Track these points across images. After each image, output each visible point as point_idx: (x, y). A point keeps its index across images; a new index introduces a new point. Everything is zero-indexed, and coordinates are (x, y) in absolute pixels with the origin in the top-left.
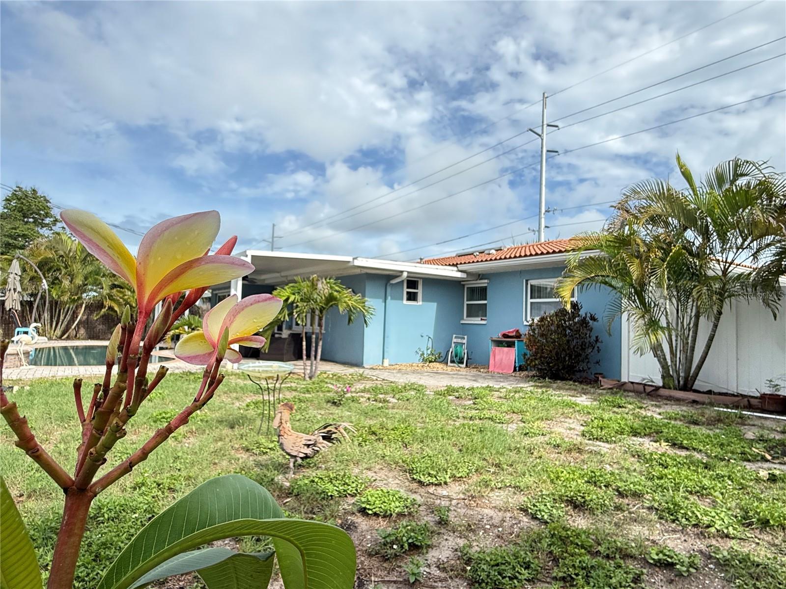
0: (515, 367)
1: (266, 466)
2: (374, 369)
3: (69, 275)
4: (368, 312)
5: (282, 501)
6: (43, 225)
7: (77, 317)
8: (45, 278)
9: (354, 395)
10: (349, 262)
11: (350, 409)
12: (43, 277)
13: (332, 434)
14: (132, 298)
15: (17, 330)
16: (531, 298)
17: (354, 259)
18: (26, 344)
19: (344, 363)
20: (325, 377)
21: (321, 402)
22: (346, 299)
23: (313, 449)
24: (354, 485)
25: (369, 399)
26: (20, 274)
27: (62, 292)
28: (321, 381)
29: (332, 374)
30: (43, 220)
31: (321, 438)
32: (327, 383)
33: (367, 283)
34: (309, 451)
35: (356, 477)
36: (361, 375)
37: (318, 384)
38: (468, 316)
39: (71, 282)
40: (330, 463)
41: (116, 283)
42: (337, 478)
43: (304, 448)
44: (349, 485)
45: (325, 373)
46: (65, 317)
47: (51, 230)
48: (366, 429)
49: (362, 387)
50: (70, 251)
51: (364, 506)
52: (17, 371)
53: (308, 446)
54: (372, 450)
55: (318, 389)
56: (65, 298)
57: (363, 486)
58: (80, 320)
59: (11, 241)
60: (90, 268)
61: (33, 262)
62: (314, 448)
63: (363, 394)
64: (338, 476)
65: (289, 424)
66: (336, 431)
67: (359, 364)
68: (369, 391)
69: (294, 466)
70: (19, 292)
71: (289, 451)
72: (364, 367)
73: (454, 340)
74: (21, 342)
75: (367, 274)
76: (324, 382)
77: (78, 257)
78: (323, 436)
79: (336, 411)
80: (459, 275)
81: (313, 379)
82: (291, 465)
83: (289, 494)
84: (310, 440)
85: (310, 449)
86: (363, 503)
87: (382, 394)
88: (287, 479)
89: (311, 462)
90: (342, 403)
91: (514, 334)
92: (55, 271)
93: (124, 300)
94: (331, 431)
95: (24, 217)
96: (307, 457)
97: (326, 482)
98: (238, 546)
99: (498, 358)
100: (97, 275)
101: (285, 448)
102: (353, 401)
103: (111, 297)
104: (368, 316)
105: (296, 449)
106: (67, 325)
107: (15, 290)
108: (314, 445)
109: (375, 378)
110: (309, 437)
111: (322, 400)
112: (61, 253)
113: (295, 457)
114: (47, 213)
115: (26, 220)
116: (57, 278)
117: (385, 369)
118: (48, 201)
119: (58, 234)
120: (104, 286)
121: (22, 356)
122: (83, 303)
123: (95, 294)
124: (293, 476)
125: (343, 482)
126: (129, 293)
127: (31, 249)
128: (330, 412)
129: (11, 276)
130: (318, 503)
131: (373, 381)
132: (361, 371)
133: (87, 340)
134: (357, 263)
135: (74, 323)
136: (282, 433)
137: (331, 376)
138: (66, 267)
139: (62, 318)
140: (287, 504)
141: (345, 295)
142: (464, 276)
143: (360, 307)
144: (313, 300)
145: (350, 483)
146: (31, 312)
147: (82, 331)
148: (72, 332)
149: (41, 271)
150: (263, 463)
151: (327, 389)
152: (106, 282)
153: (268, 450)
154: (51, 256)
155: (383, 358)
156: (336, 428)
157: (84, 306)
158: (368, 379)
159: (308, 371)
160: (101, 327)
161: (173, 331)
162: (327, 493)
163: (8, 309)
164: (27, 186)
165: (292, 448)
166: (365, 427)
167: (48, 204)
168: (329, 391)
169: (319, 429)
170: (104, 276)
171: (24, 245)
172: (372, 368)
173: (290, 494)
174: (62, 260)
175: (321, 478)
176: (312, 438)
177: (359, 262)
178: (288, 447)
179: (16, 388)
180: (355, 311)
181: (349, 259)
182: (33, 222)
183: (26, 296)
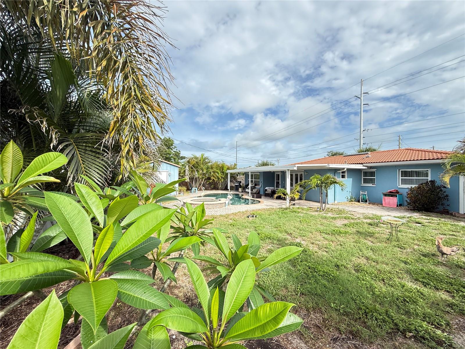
0: (397, 205)
10: (326, 166)
12: (195, 171)
15: (193, 188)
16: (401, 177)
26: (188, 170)
33: (328, 172)
38: (363, 183)
53: (453, 252)
56: (200, 177)
67: (326, 203)
72: (328, 204)
73: (361, 193)
80: (364, 168)
91: (395, 192)
93: (217, 177)
99: (386, 201)
100: (208, 168)
103: (213, 176)
126: (217, 174)
142: (366, 168)
149: (194, 168)
155: (335, 201)
163: (186, 181)
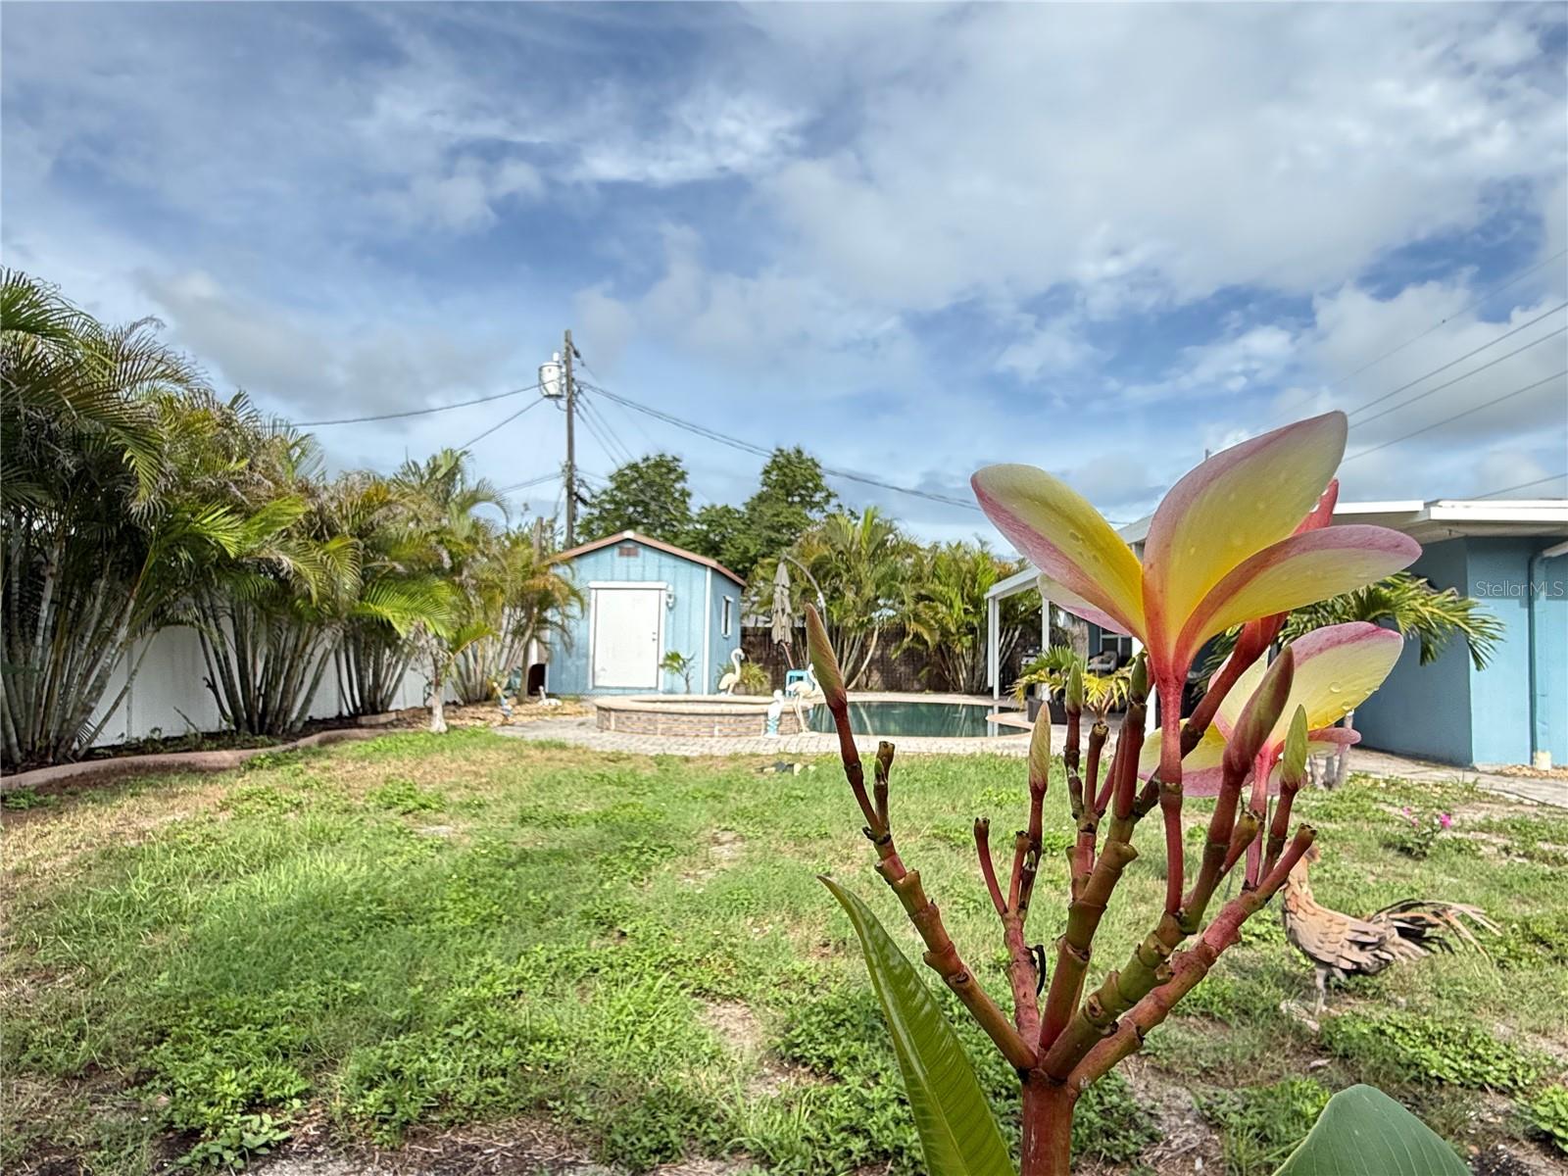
1: (1255, 973)
2: (1506, 775)
3: (852, 583)
4: (1483, 633)
5: (1308, 1063)
6: (813, 505)
7: (867, 653)
8: (821, 589)
9: (1458, 835)
10: (1416, 512)
11: (1453, 870)
12: (817, 588)
13: (1425, 927)
14: (949, 618)
15: (789, 674)
17: (1427, 505)
18: (804, 697)
19: (1415, 757)
20: (1369, 785)
21: (1368, 843)
22: (1416, 604)
23: (1376, 956)
24: (1504, 1066)
25: (1507, 850)
26: (788, 585)
27: (845, 613)
28: (1358, 796)
29: (1386, 781)
30: (811, 497)
31: (1395, 931)
32: (1375, 800)
33: (1468, 561)
34: (1365, 958)
35: (1508, 1047)
36: (1470, 789)
37: (1352, 801)
39: (856, 594)
40: (1419, 997)
41: (923, 592)
42: (1446, 1037)
43: (1350, 948)
44: (1488, 1063)
45: (1365, 777)
46: (850, 653)
47: (824, 511)
48: (1515, 926)
49: (1479, 817)
50: (852, 543)
51: (1546, 1127)
52: (795, 739)
53: (1363, 946)
54: (1545, 983)
55: (1354, 812)
56: (850, 622)
57: (1533, 1074)
58: (872, 658)
59: (774, 535)
60: (883, 569)
61: (804, 567)
62: (1377, 952)
63: (1484, 836)
64: (1450, 1034)
65: (1306, 888)
66: (1436, 921)
67: (1460, 760)
68: (1500, 830)
69: (1327, 987)
70: (789, 615)
71: (1312, 950)
72: (1474, 769)
74: (798, 694)
75: (1468, 539)
76: (1368, 797)
77: (863, 552)
78: (1399, 929)
79: (1417, 871)
81: (1337, 790)
82: (1320, 982)
83: (1322, 1049)
84: (1366, 933)
85: (1368, 954)
86: (1542, 1119)
87: (1546, 840)
88: (1310, 1013)
89: (1367, 984)
90: (1428, 852)
92: (833, 578)
93: (936, 622)
94: (1423, 919)
95: (788, 495)
96: (1358, 970)
97: (1418, 1041)
98: (1216, 1137)
100: (892, 579)
101: (1301, 941)
102: (1460, 851)
103: (917, 617)
104: (1482, 644)
105: (1327, 946)
106: (854, 667)
107: (783, 610)
108: (1379, 945)
109: (1513, 798)
110: (1362, 925)
111: (1370, 839)
112: (840, 547)
113: (1329, 965)
114: (816, 486)
115: (790, 499)
116: (836, 589)
117: (1544, 776)
118: (817, 465)
119: (834, 516)
120: (906, 598)
121: (800, 716)
122: (874, 629)
123: (891, 613)
124: (1325, 1008)
125: (1469, 1052)
126: (944, 608)
127: (801, 545)
128: (1400, 870)
129: (778, 589)
130: (1403, 1087)
131: (1511, 804)
132: (1470, 777)
133: (884, 691)
134: (1436, 514)
135: (863, 662)
136: (1291, 906)
137: (1383, 785)
138: (848, 570)
139: (846, 654)
140: (1320, 1071)
141: (1411, 594)
143: (1456, 620)
144: (1324, 608)
145: (1492, 1059)
146: (805, 644)
147: (876, 677)
148: (861, 677)
149: (815, 578)
150: (1248, 964)
151: (1379, 815)
152: (908, 592)
153: (1253, 939)
154: (826, 553)
155: (1533, 748)
156: (1437, 915)
157: (876, 633)
158: (1495, 800)
159: (1322, 771)
160: (902, 669)
161: (1027, 677)
162: (1425, 1068)
163: (776, 642)
164: (789, 447)
165: (1320, 945)
166: (1511, 922)
167: (818, 471)
168: (1386, 821)
169: (1391, 910)
170: (903, 580)
171: (790, 540)
172: (1497, 773)
173: (1324, 1048)
174: (842, 559)
175: (1403, 1030)
176: (1370, 927)
177: (1448, 511)
178: (1310, 939)
179: (797, 767)
180: (1437, 631)
181: (1417, 505)
182: (800, 502)
183: (797, 620)
